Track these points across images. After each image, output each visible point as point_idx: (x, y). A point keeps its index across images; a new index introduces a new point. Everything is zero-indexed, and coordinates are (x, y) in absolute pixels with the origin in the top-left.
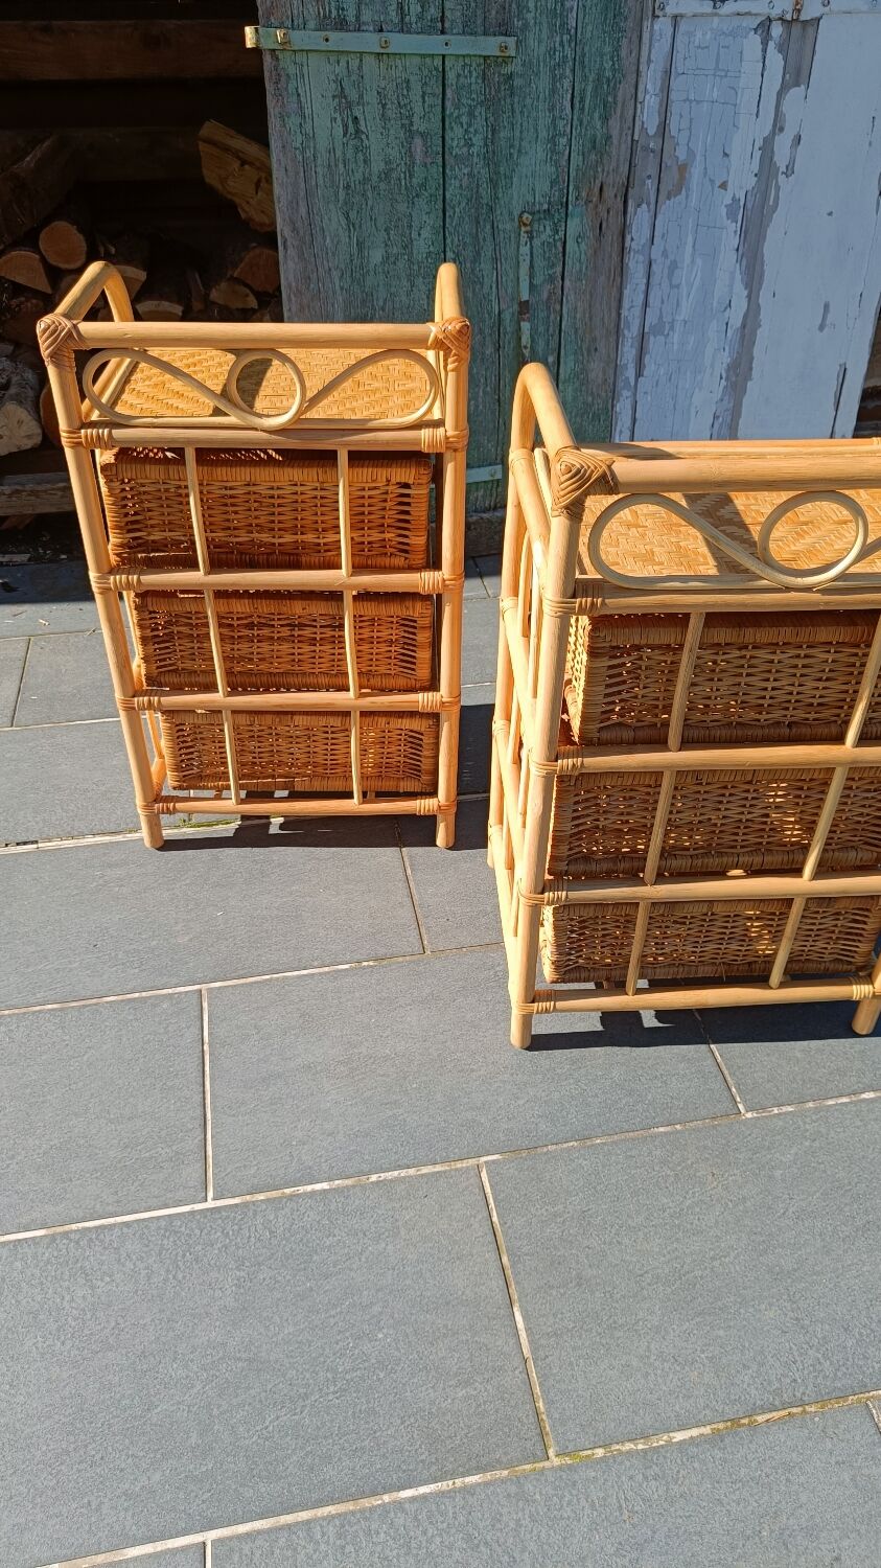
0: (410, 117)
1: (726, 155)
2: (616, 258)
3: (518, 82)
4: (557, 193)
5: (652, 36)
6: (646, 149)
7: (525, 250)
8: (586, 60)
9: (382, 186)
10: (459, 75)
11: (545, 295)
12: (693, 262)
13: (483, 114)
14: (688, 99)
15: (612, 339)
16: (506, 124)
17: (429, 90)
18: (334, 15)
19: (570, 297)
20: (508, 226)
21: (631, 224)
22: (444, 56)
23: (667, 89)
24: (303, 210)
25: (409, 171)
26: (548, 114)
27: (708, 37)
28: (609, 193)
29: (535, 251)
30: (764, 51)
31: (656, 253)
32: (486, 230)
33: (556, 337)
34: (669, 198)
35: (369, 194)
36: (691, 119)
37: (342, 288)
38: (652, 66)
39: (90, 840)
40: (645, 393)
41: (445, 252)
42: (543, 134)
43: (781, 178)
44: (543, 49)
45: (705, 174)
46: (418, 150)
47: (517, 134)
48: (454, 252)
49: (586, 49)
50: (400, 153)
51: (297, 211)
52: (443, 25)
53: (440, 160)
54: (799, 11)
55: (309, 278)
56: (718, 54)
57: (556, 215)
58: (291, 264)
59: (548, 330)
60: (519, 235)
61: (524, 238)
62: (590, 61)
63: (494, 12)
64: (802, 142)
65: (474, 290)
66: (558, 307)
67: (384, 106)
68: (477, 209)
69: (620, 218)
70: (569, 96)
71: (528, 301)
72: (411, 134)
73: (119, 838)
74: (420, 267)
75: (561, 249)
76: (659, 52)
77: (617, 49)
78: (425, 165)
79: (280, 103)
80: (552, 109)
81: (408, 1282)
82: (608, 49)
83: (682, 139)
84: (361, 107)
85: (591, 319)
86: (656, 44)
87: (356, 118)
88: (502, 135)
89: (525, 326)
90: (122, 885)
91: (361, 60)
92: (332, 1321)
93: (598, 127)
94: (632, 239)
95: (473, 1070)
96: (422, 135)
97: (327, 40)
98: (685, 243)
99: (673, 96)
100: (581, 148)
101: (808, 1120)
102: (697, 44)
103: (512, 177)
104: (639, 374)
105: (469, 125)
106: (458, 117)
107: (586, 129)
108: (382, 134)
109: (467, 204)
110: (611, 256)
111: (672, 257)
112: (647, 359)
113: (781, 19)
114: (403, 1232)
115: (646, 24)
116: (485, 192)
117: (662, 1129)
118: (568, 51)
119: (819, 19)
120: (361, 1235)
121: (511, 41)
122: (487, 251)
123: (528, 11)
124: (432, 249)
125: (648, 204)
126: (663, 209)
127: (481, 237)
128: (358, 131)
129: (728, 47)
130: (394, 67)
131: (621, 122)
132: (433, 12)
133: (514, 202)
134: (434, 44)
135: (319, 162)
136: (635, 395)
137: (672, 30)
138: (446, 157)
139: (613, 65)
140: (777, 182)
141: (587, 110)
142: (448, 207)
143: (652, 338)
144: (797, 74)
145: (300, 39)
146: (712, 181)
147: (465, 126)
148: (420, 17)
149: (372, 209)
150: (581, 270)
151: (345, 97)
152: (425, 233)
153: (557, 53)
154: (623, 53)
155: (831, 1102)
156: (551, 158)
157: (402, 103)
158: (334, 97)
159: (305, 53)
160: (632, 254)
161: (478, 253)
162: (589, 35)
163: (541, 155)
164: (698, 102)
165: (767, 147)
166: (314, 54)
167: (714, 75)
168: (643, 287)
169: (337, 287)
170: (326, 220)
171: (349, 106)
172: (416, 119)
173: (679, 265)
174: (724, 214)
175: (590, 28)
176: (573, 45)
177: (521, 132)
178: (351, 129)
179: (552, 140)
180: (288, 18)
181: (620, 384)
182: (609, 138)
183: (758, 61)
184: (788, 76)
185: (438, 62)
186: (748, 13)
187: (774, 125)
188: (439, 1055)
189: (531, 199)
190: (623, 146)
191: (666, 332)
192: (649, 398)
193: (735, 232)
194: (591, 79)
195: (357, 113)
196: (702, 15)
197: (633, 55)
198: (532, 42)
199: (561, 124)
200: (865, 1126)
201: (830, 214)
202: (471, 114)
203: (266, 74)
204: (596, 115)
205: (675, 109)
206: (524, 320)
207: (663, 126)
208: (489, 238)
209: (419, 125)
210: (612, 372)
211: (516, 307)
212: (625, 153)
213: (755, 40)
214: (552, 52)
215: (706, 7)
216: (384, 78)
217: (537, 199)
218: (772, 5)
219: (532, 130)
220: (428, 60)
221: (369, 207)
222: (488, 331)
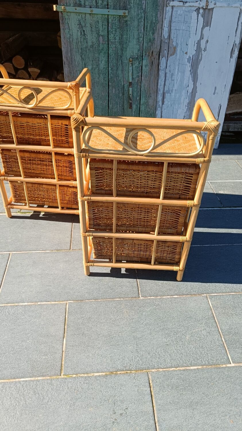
0: (99, 31)
1: (187, 45)
2: (156, 72)
3: (129, 23)
4: (140, 53)
5: (166, 11)
6: (164, 42)
7: (131, 68)
8: (148, 17)
9: (91, 49)
10: (112, 20)
11: (136, 81)
12: (178, 74)
13: (119, 31)
14: (176, 29)
15: (156, 94)
16: (125, 34)
17: (104, 24)
18: (78, 3)
19: (144, 82)
20: (126, 62)
21: (160, 62)
22: (108, 15)
23: (170, 26)
24: (69, 55)
25: (99, 45)
26: (137, 32)
27: (182, 12)
28: (154, 54)
29: (133, 69)
30: (198, 16)
31: (167, 71)
32: (120, 62)
33: (140, 92)
34: (171, 56)
35: (88, 51)
36: (177, 35)
38: (166, 19)
40: (165, 109)
41: (108, 68)
42: (136, 37)
43: (203, 52)
44: (136, 14)
45: (181, 50)
46: (101, 40)
47: (128, 37)
48: (111, 68)
49: (148, 14)
50: (96, 40)
51: (68, 55)
52: (108, 7)
53: (107, 43)
54: (207, 6)
55: (71, 72)
56: (184, 17)
57: (140, 59)
58: (66, 69)
59: (137, 90)
61: (130, 65)
62: (149, 18)
63: (122, 4)
64: (208, 42)
65: (117, 78)
66: (140, 84)
67: (92, 28)
68: (117, 56)
69: (158, 61)
70: (143, 27)
71: (131, 82)
72: (99, 35)
74: (101, 71)
75: (141, 69)
76: (168, 16)
77: (157, 15)
78: (103, 44)
79: (63, 26)
80: (138, 30)
81: (39, 329)
82: (154, 15)
83: (175, 40)
84: (85, 28)
85: (149, 88)
86: (167, 14)
87: (84, 30)
88: (124, 37)
89: (131, 89)
91: (85, 15)
92: (17, 336)
93: (151, 36)
94: (161, 67)
95: (73, 280)
96: (102, 36)
97: (76, 9)
98: (176, 68)
99: (172, 28)
100: (146, 41)
101: (157, 301)
102: (178, 14)
103: (127, 48)
104: (163, 104)
105: (115, 34)
106: (112, 31)
107: (148, 36)
108: (91, 35)
109: (115, 55)
110: (155, 71)
111: (172, 72)
112: (165, 100)
113: (202, 8)
114: (42, 317)
115: (165, 8)
116: (119, 52)
117: (117, 299)
118: (143, 15)
119: (213, 8)
120: (31, 317)
121: (127, 11)
122: (120, 68)
123: (131, 3)
124: (105, 67)
125: (165, 57)
126: (169, 59)
127: (118, 64)
128: (84, 34)
129: (187, 15)
130: (94, 17)
131: (158, 34)
132: (105, 3)
133: (128, 55)
134: (105, 11)
135: (74, 42)
136: (162, 109)
137: (172, 10)
138: (109, 42)
139: (156, 19)
140: (201, 53)
141: (148, 31)
142: (109, 55)
143: (166, 94)
144: (207, 23)
145: (68, 9)
146: (183, 52)
147: (114, 34)
148: (101, 4)
150: (146, 75)
151: (81, 25)
152: (103, 62)
153: (140, 15)
154: (158, 16)
155: (165, 297)
156: (138, 44)
157: (97, 27)
158: (78, 25)
159: (70, 13)
160: (161, 70)
161: (118, 69)
162: (149, 10)
163: (135, 43)
164: (179, 30)
165: (199, 43)
166: (73, 13)
167: (184, 23)
168: (164, 80)
170: (76, 57)
171: (82, 27)
172: (100, 31)
173: (174, 74)
174: (187, 61)
175: (149, 8)
176: (144, 13)
177: (130, 36)
178: (83, 33)
179: (138, 39)
180: (65, 3)
181: (158, 106)
182: (154, 39)
183: (196, 19)
184: (204, 24)
185: (106, 16)
186: (193, 6)
187: (201, 37)
188: (65, 275)
189: (132, 55)
190: (158, 41)
191: (170, 93)
192: (166, 110)
193: (190, 66)
194: (149, 23)
195: (84, 29)
196: (180, 6)
197: (161, 16)
198: (132, 12)
199: (141, 34)
200: (172, 304)
201: (217, 62)
202: (116, 31)
203: (60, 18)
204: (151, 32)
205: (172, 32)
206: (130, 87)
207: (169, 36)
208: (121, 64)
209: (101, 33)
210: (155, 103)
211: (128, 83)
212: (159, 44)
213: (195, 13)
214: (138, 15)
215: (181, 4)
216: (92, 20)
217: (134, 55)
218: (200, 4)
219: (133, 36)
220: (104, 16)
221: (87, 55)
222: (120, 90)
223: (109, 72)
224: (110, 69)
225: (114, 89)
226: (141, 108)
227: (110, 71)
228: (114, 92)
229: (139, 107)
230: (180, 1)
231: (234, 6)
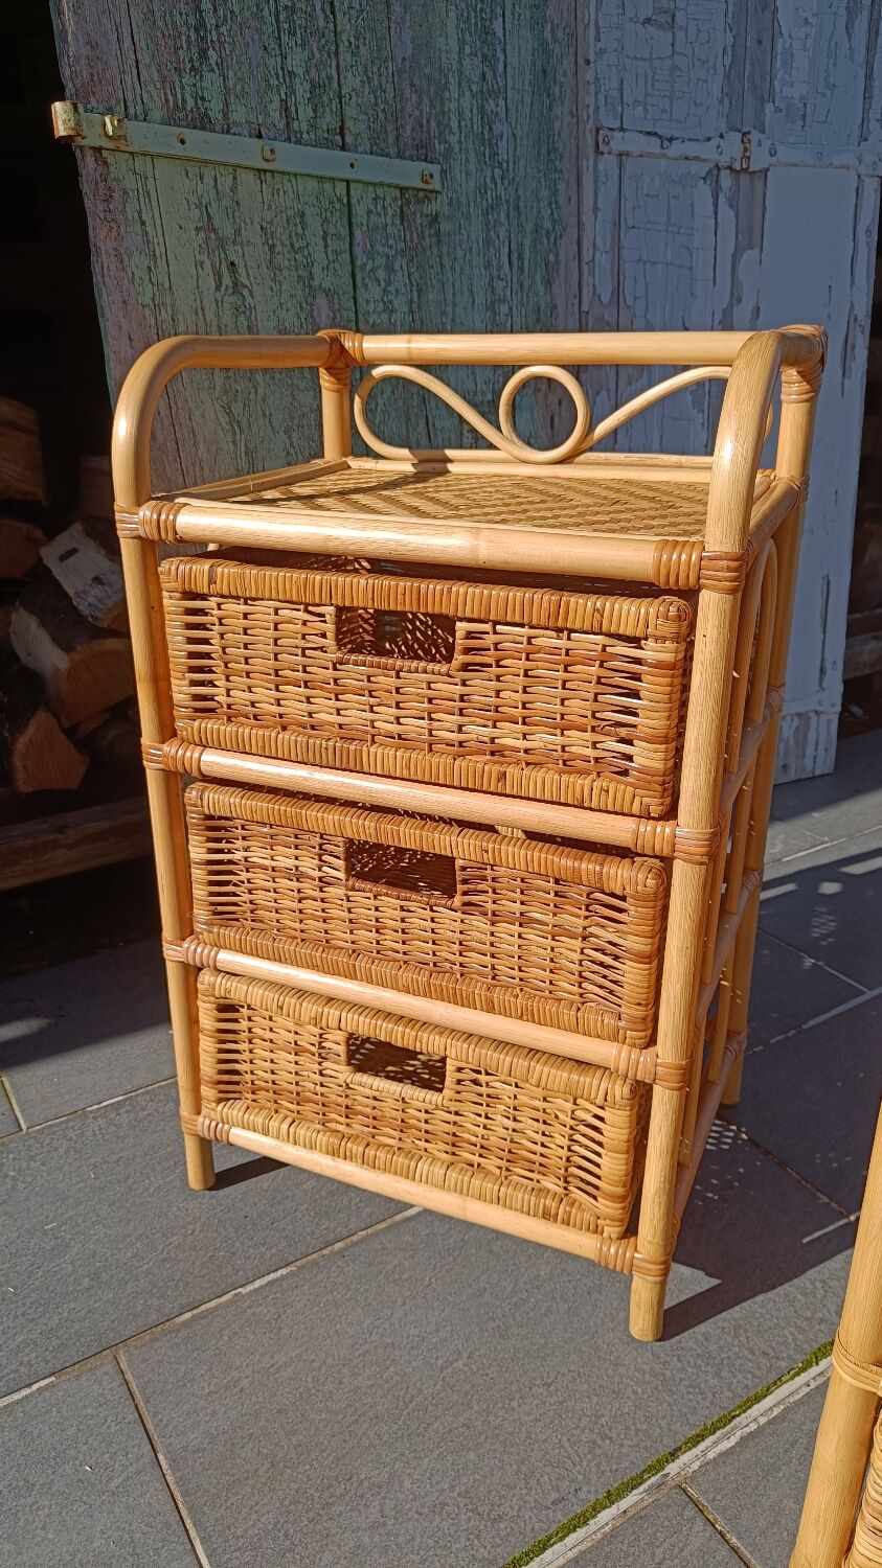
0: (309, 266)
3: (445, 226)
5: (595, 178)
8: (522, 204)
10: (369, 212)
13: (405, 268)
14: (640, 259)
16: (434, 282)
17: (332, 230)
18: (190, 103)
22: (348, 182)
23: (617, 246)
26: (484, 273)
27: (657, 181)
30: (716, 204)
32: (420, 430)
34: (630, 384)
36: (647, 284)
38: (600, 214)
42: (480, 299)
44: (472, 184)
46: (324, 315)
47: (450, 297)
49: (521, 191)
50: (299, 318)
52: (343, 139)
54: (747, 159)
56: (669, 205)
60: (462, 434)
62: (526, 207)
63: (409, 129)
64: (761, 315)
67: (272, 248)
70: (506, 250)
72: (311, 291)
76: (604, 198)
77: (555, 193)
79: (114, 233)
80: (487, 265)
82: (544, 193)
84: (238, 248)
86: (603, 189)
87: (232, 264)
88: (431, 297)
91: (235, 178)
93: (542, 293)
96: (327, 292)
97: (183, 142)
99: (625, 254)
100: (524, 320)
102: (645, 192)
105: (389, 283)
106: (373, 270)
107: (529, 295)
108: (272, 289)
109: (393, 392)
113: (730, 168)
115: (588, 163)
118: (500, 192)
119: (766, 171)
121: (435, 169)
123: (451, 132)
125: (608, 391)
128: (237, 284)
129: (678, 198)
130: (281, 193)
131: (566, 287)
132: (329, 120)
134: (334, 162)
137: (618, 170)
139: (552, 213)
141: (527, 270)
144: (750, 236)
145: (141, 135)
147: (383, 284)
148: (313, 126)
149: (264, 400)
151: (214, 230)
153: (489, 192)
154: (562, 200)
157: (297, 245)
158: (198, 229)
159: (148, 158)
162: (522, 171)
164: (654, 263)
166: (165, 160)
167: (667, 230)
170: (197, 418)
171: (222, 243)
172: (317, 270)
174: (690, 404)
175: (522, 163)
176: (506, 183)
177: (454, 295)
178: (227, 281)
180: (118, 103)
183: (710, 217)
184: (740, 237)
185: (341, 190)
186: (696, 158)
187: (732, 295)
189: (471, 386)
190: (570, 319)
193: (703, 424)
194: (528, 231)
195: (233, 257)
196: (650, 155)
197: (572, 203)
198: (458, 174)
199: (499, 285)
202: (389, 268)
203: (87, 188)
204: (538, 277)
205: (628, 271)
207: (618, 290)
209: (321, 279)
213: (705, 190)
214: (482, 190)
215: (653, 145)
216: (270, 207)
217: (479, 387)
218: (720, 149)
219: (467, 293)
220: (327, 186)
221: (260, 397)
230: (649, 133)
231: (837, 163)
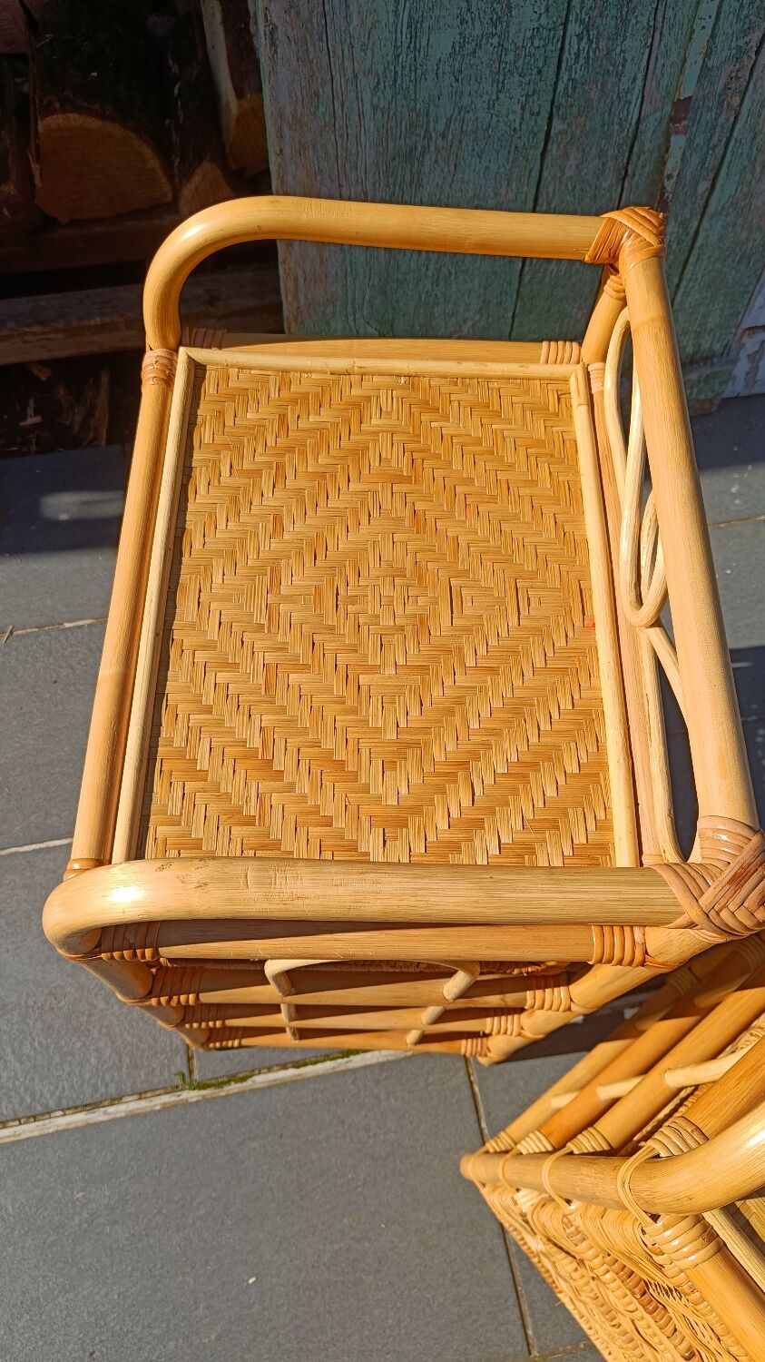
7: (708, 9)
11: (721, 83)
19: (760, 82)
29: (726, 7)
37: (375, 108)
39: (60, 1122)
41: (565, 25)
48: (582, 22)
55: (317, 95)
59: (712, 140)
65: (604, 85)
71: (690, 98)
73: (98, 1116)
74: (517, 57)
90: (115, 1222)
122: (642, 16)
124: (543, 21)
161: (625, 21)
169: (368, 107)
206: (677, 131)
211: (670, 109)
222: (611, 152)
223: (566, 55)
224: (574, 28)
225: (572, 157)
226: (702, 234)
227: (572, 44)
228: (569, 173)
229: (692, 232)
